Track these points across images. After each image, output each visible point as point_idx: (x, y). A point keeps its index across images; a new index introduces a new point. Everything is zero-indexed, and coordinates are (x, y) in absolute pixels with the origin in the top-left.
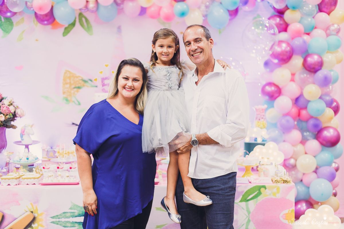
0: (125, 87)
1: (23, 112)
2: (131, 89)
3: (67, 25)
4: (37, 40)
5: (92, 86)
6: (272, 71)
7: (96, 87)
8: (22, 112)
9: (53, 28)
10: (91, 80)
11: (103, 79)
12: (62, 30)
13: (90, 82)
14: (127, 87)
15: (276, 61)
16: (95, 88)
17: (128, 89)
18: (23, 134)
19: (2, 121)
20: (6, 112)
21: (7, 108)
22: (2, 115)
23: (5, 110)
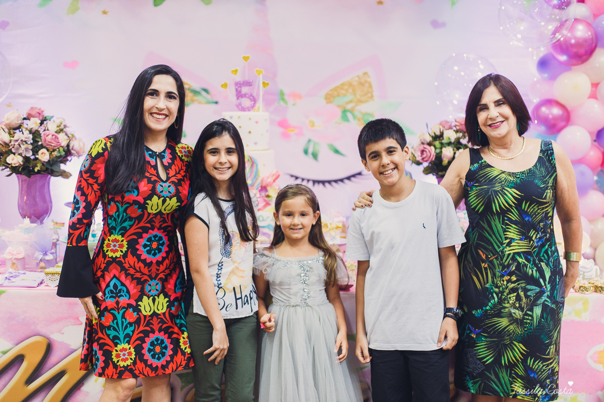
1: (84, 145)
4: (104, 12)
5: (209, 103)
6: (553, 78)
7: (216, 103)
8: (82, 145)
10: (206, 90)
11: (239, 85)
13: (204, 93)
15: (563, 58)
16: (214, 106)
19: (44, 162)
20: (51, 145)
21: (54, 137)
22: (44, 150)
23: (50, 141)
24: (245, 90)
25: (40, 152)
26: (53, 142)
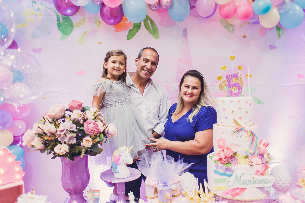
0: (186, 94)
2: (191, 95)
3: (131, 28)
4: (100, 43)
9: (117, 30)
12: (126, 32)
14: (187, 93)
17: (188, 95)
18: (118, 163)
19: (88, 148)
20: (94, 133)
21: (95, 125)
22: (88, 138)
23: (92, 129)
24: (233, 81)
25: (84, 140)
26: (95, 130)
